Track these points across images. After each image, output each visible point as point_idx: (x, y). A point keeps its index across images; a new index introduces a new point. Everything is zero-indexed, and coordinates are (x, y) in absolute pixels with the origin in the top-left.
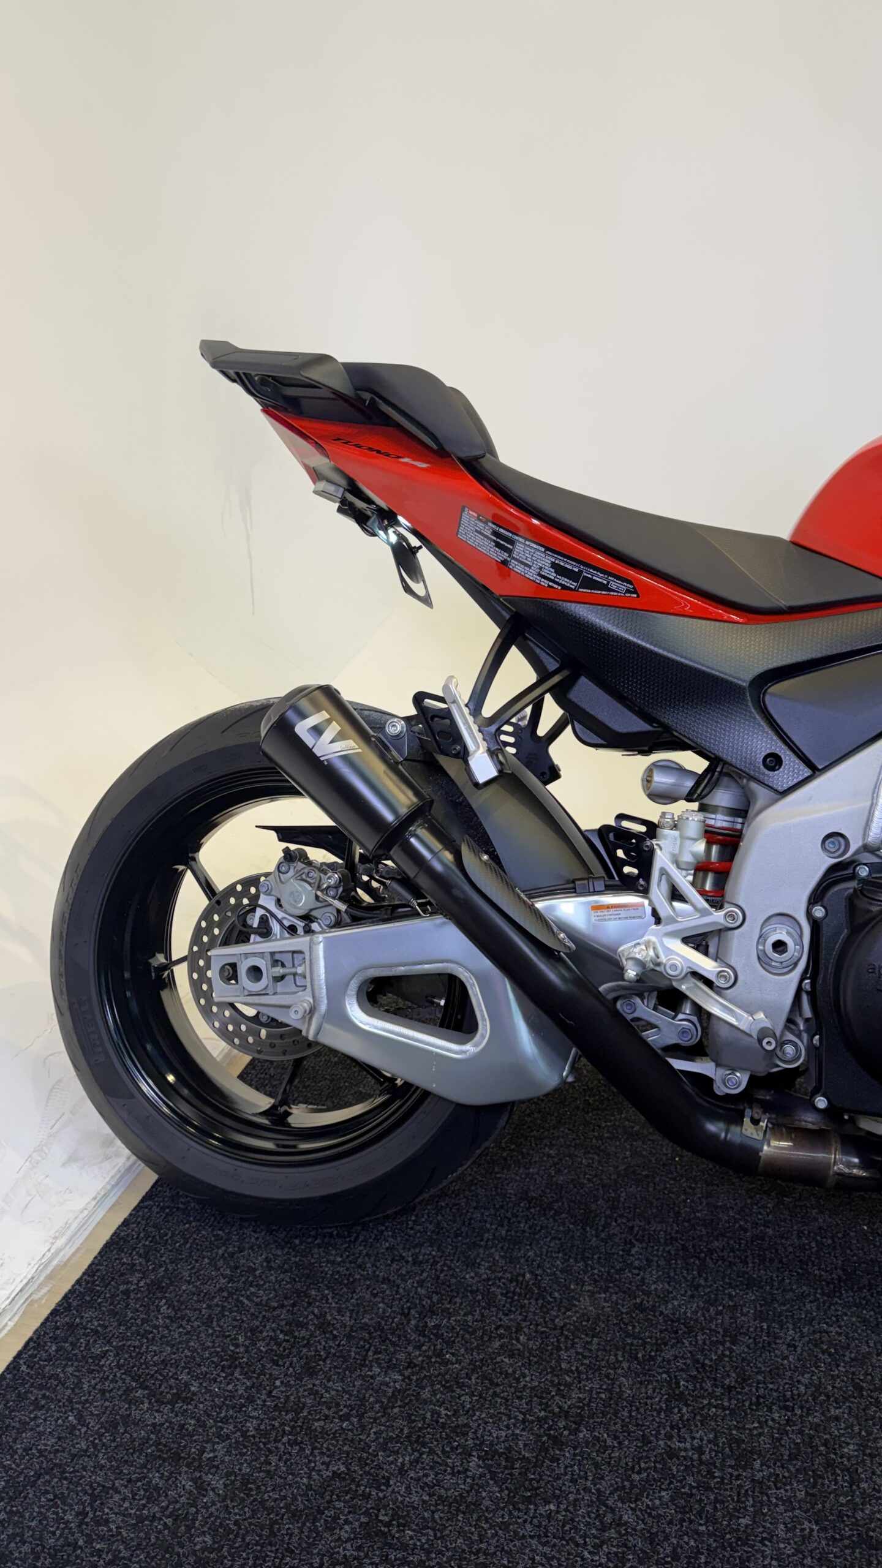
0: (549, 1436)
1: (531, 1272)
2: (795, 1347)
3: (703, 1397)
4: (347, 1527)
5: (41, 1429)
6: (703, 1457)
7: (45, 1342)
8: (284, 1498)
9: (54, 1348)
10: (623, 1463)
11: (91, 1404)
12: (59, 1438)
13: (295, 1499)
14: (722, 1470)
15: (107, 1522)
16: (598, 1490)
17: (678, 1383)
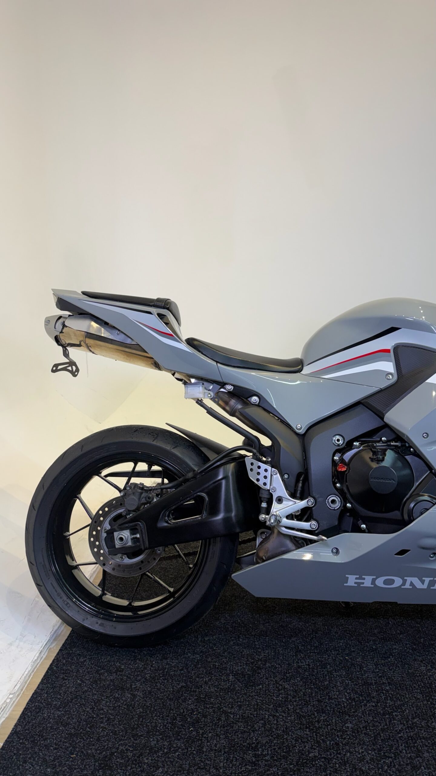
0: (256, 667)
1: (240, 620)
2: (338, 633)
3: (308, 650)
4: (190, 701)
5: (68, 686)
6: (310, 667)
7: (61, 660)
8: (166, 695)
9: (64, 661)
10: (283, 671)
11: (85, 676)
12: (76, 688)
13: (169, 694)
14: (317, 669)
15: (102, 709)
16: (276, 680)
17: (298, 647)
